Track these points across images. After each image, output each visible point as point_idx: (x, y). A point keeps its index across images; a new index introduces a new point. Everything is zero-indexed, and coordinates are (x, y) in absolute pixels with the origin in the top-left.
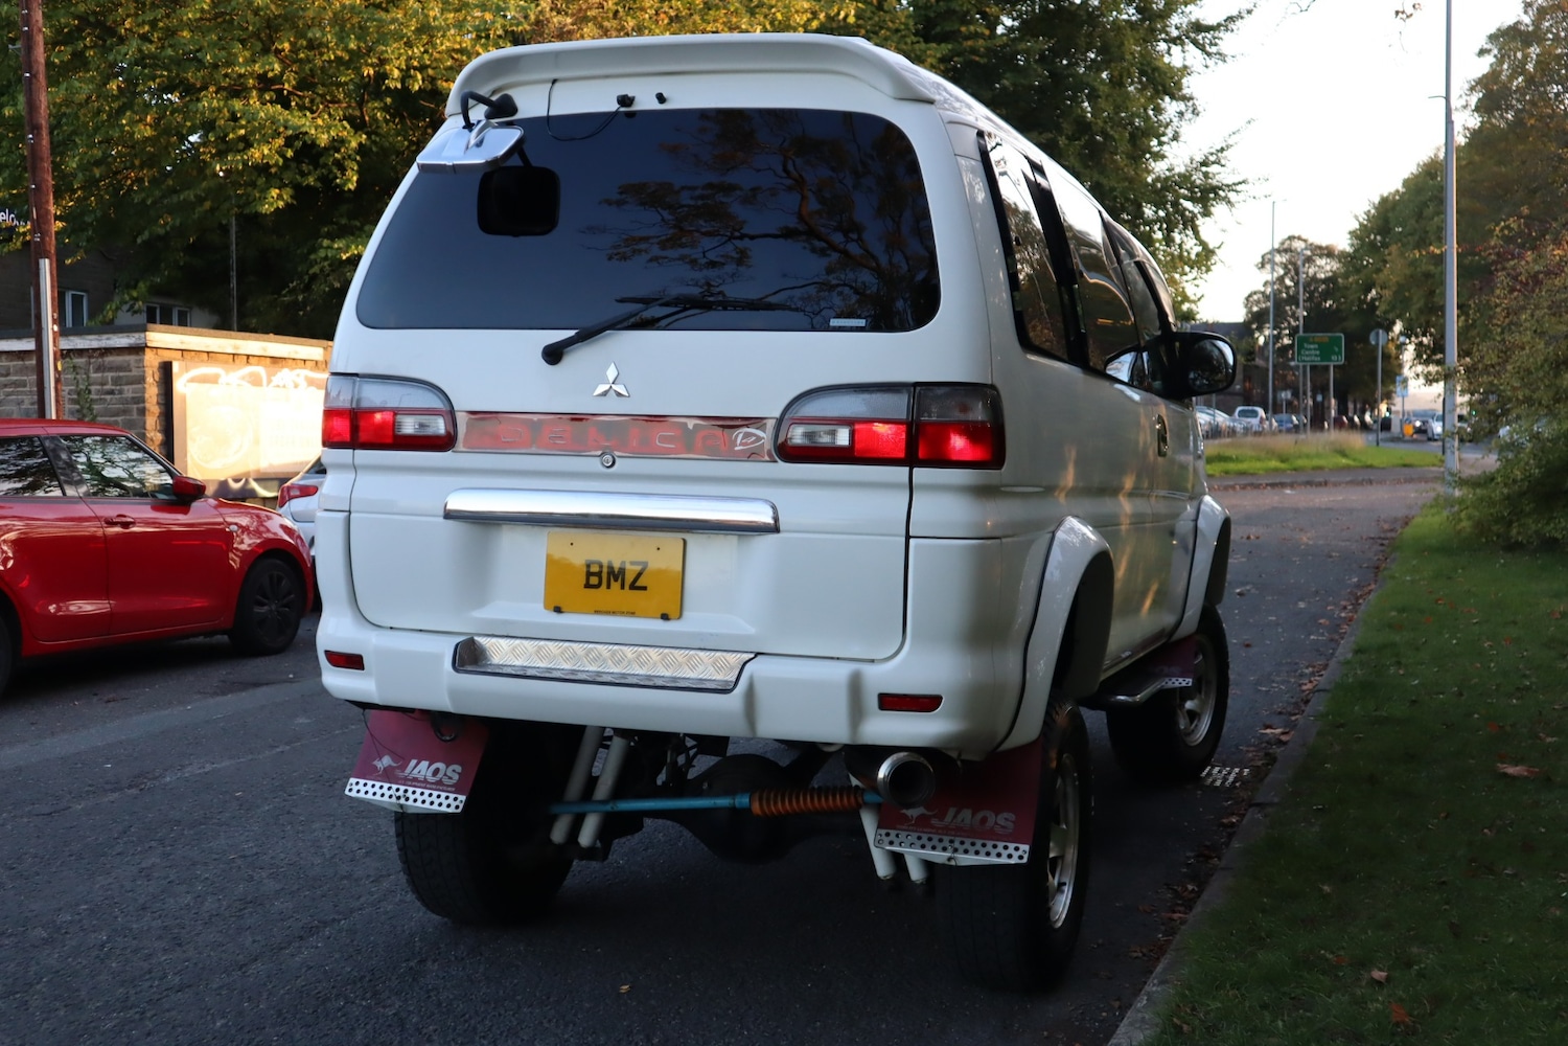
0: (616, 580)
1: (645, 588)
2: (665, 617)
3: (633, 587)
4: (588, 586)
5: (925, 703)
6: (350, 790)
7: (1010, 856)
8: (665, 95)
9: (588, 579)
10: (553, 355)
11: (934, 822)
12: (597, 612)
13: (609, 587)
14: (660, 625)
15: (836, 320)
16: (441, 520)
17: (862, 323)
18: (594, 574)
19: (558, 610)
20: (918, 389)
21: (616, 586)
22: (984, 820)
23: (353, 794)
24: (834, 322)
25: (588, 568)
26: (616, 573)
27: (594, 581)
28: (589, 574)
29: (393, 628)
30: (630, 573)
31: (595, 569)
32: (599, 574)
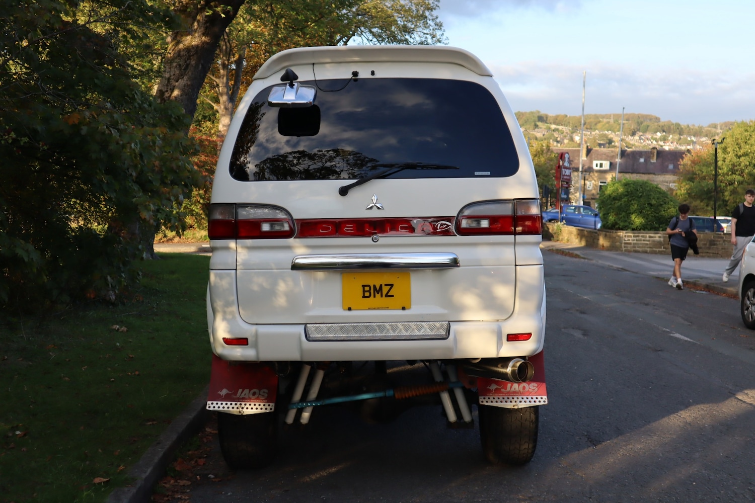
0: (378, 293)
1: (393, 296)
2: (404, 308)
3: (387, 296)
4: (364, 297)
5: (526, 336)
6: (209, 407)
7: (540, 402)
8: (375, 73)
9: (364, 294)
10: (344, 191)
11: (503, 390)
12: (369, 309)
13: (375, 297)
14: (401, 312)
15: (477, 173)
16: (290, 270)
17: (489, 173)
18: (367, 291)
19: (350, 309)
20: (515, 201)
21: (378, 296)
22: (524, 388)
23: (212, 409)
24: (476, 173)
25: (364, 289)
26: (378, 290)
27: (367, 294)
28: (364, 291)
29: (256, 324)
30: (385, 290)
31: (367, 289)
32: (369, 291)
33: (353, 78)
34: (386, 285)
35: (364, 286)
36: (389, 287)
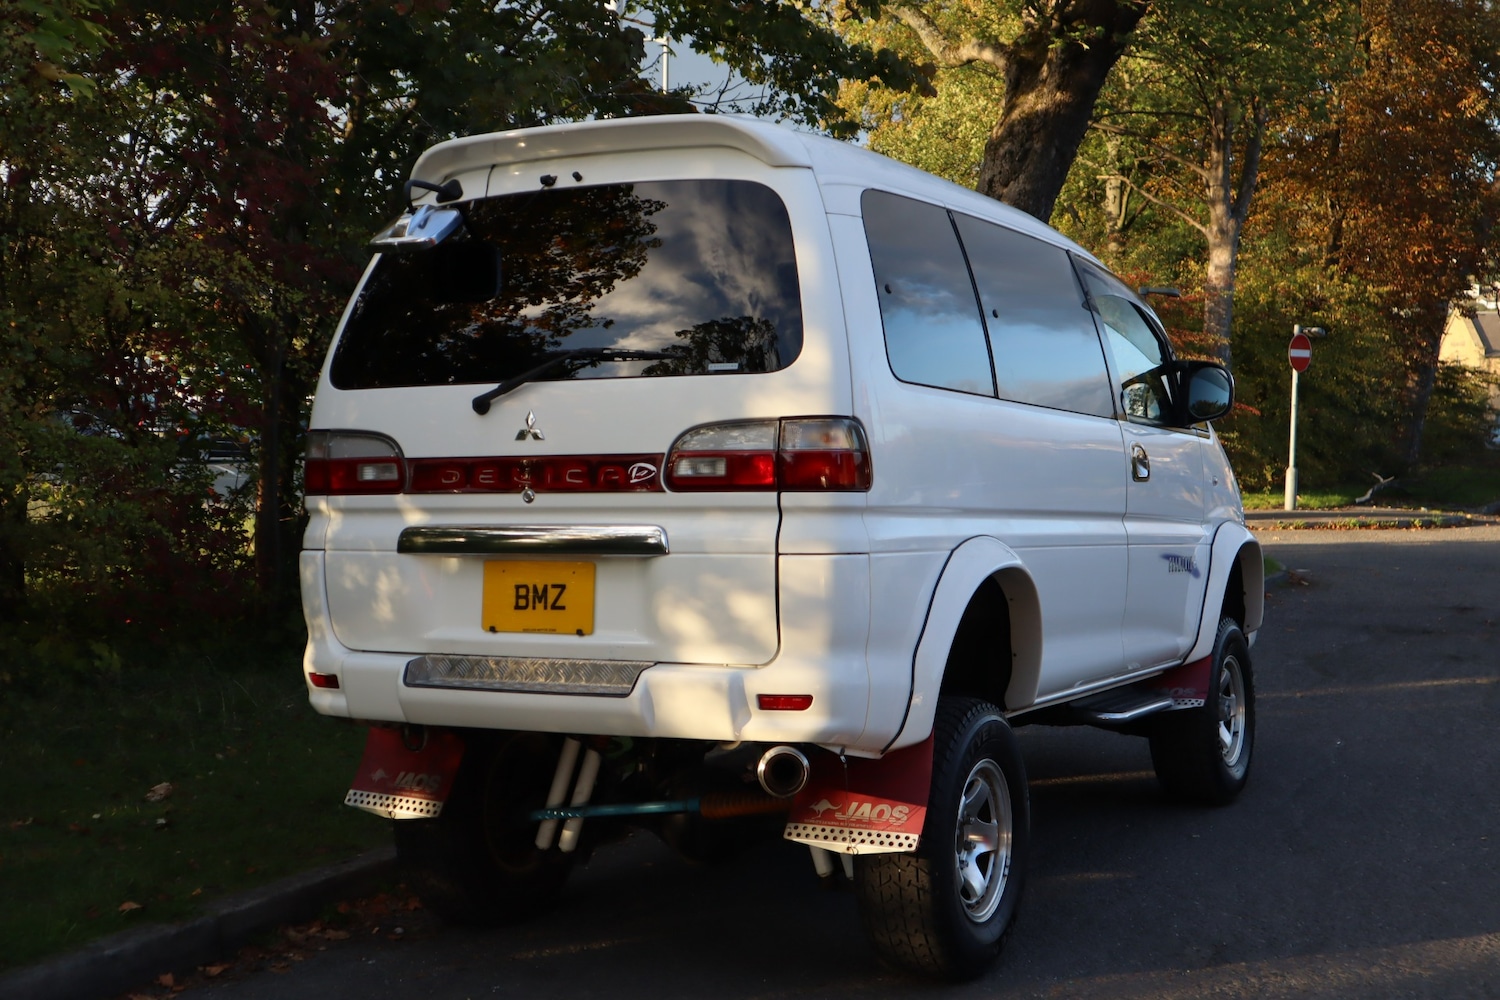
0: (540, 602)
1: (563, 608)
2: (580, 633)
3: (554, 607)
4: (517, 607)
5: (801, 702)
6: (349, 800)
7: (901, 845)
8: (581, 173)
9: (517, 603)
10: (482, 406)
11: (838, 815)
12: (526, 631)
13: (534, 608)
14: (575, 640)
15: (713, 365)
16: (396, 553)
17: (734, 366)
18: (521, 597)
19: (493, 630)
20: (783, 422)
21: (540, 606)
22: (881, 813)
23: (351, 803)
24: (712, 367)
25: (517, 592)
26: (541, 596)
27: (522, 602)
28: (518, 597)
29: (364, 651)
30: (552, 594)
31: (523, 592)
32: (526, 597)
33: (546, 188)
34: (554, 586)
35: (518, 587)
36: (559, 590)
